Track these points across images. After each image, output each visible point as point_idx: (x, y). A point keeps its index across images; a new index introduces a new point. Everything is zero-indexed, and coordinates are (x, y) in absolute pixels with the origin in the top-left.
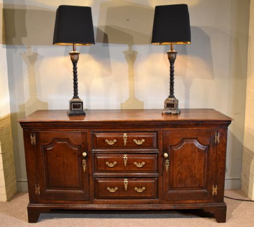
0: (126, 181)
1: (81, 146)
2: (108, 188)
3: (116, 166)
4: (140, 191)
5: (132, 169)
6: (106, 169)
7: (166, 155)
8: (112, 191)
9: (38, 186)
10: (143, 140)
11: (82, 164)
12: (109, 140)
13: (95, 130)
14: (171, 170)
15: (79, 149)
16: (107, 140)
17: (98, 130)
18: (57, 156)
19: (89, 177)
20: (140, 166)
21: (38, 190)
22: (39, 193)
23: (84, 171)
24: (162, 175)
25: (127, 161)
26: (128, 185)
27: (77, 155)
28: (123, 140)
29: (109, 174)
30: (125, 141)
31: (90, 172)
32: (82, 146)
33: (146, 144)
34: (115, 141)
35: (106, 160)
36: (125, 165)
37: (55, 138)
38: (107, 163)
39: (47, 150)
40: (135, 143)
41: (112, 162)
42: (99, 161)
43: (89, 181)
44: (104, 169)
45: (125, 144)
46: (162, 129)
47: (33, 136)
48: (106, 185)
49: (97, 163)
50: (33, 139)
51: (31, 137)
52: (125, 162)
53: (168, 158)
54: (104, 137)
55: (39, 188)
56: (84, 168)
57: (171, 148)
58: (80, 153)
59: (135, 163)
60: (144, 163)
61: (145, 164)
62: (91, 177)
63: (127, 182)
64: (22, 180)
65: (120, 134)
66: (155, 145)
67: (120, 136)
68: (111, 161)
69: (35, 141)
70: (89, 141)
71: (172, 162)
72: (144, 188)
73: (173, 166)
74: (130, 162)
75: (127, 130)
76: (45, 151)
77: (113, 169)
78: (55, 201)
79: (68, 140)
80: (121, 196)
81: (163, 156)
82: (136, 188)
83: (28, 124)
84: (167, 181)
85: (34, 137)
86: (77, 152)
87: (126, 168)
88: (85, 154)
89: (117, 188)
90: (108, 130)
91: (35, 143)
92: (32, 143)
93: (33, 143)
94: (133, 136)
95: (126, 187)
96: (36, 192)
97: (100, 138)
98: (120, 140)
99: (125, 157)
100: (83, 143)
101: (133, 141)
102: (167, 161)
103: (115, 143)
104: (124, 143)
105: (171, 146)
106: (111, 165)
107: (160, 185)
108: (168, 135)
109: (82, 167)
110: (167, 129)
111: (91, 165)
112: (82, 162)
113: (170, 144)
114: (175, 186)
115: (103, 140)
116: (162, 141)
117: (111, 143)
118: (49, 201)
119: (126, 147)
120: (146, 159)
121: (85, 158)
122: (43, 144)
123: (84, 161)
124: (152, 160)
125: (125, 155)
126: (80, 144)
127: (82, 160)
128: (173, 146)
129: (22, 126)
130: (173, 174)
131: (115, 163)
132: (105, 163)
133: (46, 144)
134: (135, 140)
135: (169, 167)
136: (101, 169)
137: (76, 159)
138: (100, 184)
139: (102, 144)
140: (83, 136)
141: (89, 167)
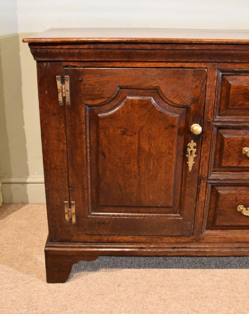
1: (187, 108)
2: (241, 208)
6: (242, 165)
9: (70, 206)
11: (186, 153)
13: (230, 67)
15: (181, 115)
17: (237, 67)
18: (124, 133)
19: (199, 183)
21: (70, 214)
22: (74, 220)
23: (190, 169)
27: (176, 130)
31: (203, 172)
35: (243, 143)
37: (121, 88)
38: (246, 149)
39: (98, 118)
42: (226, 145)
43: (198, 192)
44: (235, 165)
47: (63, 82)
48: (236, 201)
49: (221, 150)
50: (64, 89)
51: (59, 83)
55: (73, 210)
56: (191, 163)
58: (183, 125)
62: (203, 184)
64: (13, 180)
69: (68, 95)
70: (211, 96)
76: (94, 119)
78: (110, 238)
79: (156, 92)
83: (50, 49)
85: (67, 85)
86: (176, 123)
88: (197, 129)
91: (68, 99)
92: (60, 99)
93: (64, 98)
96: (67, 217)
97: (238, 87)
100: (195, 101)
109: (185, 160)
111: (207, 154)
112: (185, 148)
115: (245, 92)
118: (97, 237)
121: (198, 138)
122: (90, 102)
123: (192, 144)
126: (188, 101)
127: (187, 141)
129: (35, 55)
132: (241, 151)
133: (98, 102)
136: (229, 164)
137: (172, 142)
138: (221, 198)
139: (240, 102)
140: (198, 83)
141: (203, 159)
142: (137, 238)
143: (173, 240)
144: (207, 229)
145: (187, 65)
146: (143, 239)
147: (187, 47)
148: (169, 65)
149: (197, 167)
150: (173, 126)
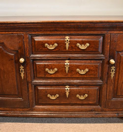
0: (67, 88)
1: (17, 51)
2: (49, 95)
3: (56, 72)
4: (82, 98)
5: (74, 76)
6: (46, 76)
7: (112, 61)
8: (53, 98)
10: (88, 44)
11: (20, 71)
12: (49, 44)
13: (33, 33)
14: (117, 77)
15: (15, 54)
16: (46, 44)
17: (37, 33)
19: (28, 85)
20: (82, 72)
23: (23, 78)
24: (107, 83)
25: (69, 68)
26: (69, 93)
27: (14, 61)
28: (65, 44)
29: (49, 81)
30: (67, 45)
31: (29, 79)
32: (19, 51)
33: (91, 49)
34: (56, 45)
35: (45, 66)
36: (67, 72)
38: (47, 69)
40: (78, 47)
41: (53, 69)
42: (38, 68)
43: (28, 89)
44: (43, 76)
45: (67, 49)
46: (109, 32)
48: (46, 92)
49: (36, 70)
52: (67, 69)
53: (114, 65)
54: (44, 41)
56: (22, 75)
57: (118, 54)
58: (17, 59)
59: (78, 70)
60: (87, 70)
61: (89, 71)
62: (30, 85)
63: (69, 89)
65: (61, 37)
66: (100, 50)
67: (62, 40)
68: (51, 68)
70: (27, 46)
71: (118, 69)
72: (86, 95)
73: (119, 73)
74: (72, 69)
75: (69, 33)
77: (53, 76)
79: (3, 44)
80: (62, 103)
81: (109, 62)
82: (78, 96)
84: (111, 88)
86: (13, 57)
87: (67, 74)
88: (22, 60)
89: (58, 96)
90: (48, 33)
94: (76, 40)
95: (67, 94)
97: (39, 42)
98: (61, 44)
99: (67, 63)
100: (20, 48)
101: (76, 46)
102: (113, 68)
103: (56, 48)
104: (65, 48)
105: (118, 52)
106: (51, 72)
107: (104, 92)
108: (115, 39)
109: (20, 74)
110: (115, 32)
111: (29, 72)
112: (19, 69)
113: (118, 50)
114: (120, 95)
115: (42, 44)
116: (109, 46)
117: (51, 48)
119: (68, 52)
120: (90, 66)
121: (23, 64)
123: (22, 67)
124: (97, 67)
125: (67, 61)
126: (17, 49)
127: (19, 66)
128: (120, 52)
130: (118, 81)
131: (56, 69)
132: (45, 70)
134: (78, 44)
135: (115, 74)
136: (40, 76)
137: (13, 66)
138: (39, 91)
139: (41, 49)
140: (20, 40)
141: (28, 74)
142: (5, 109)
143: (21, 110)
144: (36, 105)
145: (14, 33)
146: (8, 109)
147: (12, 25)
148: (7, 33)
149: (25, 77)
150: (12, 59)
